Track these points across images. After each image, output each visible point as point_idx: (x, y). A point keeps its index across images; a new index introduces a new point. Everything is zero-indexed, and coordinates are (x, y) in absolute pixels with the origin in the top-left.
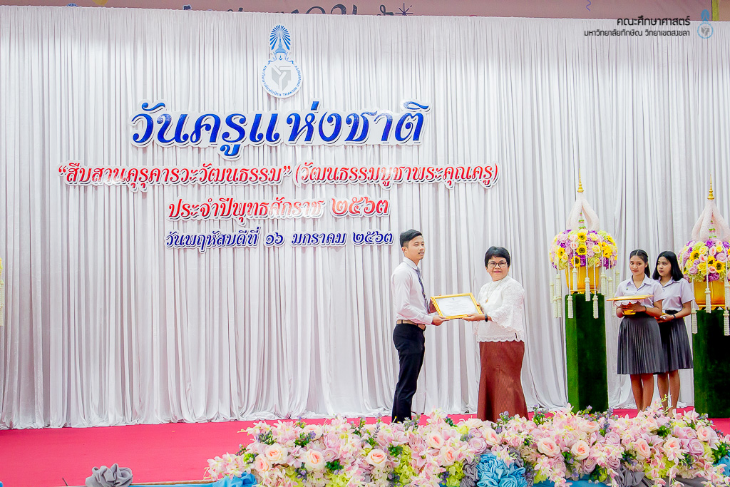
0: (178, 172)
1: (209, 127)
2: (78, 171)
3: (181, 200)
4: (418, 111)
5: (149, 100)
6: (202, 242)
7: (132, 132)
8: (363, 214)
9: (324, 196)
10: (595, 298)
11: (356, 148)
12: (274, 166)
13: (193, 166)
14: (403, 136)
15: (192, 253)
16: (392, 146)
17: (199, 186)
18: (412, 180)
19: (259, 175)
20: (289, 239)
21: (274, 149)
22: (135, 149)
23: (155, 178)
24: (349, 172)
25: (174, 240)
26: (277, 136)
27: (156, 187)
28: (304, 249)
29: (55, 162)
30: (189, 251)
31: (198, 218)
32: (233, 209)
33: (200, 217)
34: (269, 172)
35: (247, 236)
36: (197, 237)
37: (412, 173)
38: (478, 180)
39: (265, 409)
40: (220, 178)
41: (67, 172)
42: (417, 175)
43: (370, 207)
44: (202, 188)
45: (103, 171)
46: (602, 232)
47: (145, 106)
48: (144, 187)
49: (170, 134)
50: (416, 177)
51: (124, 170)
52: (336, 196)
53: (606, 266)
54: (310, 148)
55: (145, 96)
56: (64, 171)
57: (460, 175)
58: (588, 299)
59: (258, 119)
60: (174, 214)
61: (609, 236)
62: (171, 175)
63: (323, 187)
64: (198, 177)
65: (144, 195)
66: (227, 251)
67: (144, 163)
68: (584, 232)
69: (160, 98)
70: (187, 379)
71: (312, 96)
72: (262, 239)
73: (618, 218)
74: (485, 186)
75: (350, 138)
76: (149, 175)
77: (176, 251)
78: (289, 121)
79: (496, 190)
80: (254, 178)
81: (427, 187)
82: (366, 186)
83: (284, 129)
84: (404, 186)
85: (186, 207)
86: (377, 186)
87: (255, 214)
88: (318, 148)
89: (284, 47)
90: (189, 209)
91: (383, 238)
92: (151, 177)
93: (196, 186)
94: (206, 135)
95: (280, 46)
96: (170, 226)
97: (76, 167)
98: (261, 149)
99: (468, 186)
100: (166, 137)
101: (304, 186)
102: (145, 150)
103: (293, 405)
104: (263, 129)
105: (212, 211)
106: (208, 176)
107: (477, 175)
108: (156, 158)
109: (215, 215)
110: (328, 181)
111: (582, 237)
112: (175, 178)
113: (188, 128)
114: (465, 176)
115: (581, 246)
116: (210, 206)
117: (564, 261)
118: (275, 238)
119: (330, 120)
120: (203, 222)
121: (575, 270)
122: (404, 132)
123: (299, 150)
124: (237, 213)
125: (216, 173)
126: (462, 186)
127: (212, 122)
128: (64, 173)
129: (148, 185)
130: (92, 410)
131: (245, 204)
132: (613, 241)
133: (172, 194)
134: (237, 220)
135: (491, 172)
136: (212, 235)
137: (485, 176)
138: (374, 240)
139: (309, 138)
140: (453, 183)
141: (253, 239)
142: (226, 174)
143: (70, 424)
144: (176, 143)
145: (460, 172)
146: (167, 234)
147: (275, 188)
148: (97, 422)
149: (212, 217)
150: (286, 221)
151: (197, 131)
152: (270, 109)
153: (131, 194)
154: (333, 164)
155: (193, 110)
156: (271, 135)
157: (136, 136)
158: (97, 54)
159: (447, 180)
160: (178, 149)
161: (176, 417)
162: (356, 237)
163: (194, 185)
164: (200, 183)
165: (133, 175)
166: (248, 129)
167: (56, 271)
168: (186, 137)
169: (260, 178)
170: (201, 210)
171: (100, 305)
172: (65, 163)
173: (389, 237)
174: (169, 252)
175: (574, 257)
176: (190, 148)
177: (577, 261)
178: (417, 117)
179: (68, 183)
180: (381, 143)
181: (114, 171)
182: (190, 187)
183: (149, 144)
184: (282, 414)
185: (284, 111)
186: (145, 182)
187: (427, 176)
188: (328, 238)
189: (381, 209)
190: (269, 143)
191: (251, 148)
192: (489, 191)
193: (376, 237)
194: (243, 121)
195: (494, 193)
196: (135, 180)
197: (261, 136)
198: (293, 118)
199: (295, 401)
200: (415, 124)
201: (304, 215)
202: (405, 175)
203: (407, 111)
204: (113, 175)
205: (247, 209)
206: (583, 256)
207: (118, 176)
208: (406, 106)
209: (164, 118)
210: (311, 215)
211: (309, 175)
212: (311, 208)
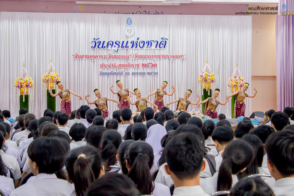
2: (78, 56)
3: (103, 63)
4: (165, 40)
5: (95, 37)
6: (108, 74)
7: (91, 46)
8: (150, 67)
9: (140, 62)
10: (209, 90)
11: (148, 50)
12: (127, 55)
13: (106, 54)
14: (161, 47)
15: (106, 77)
16: (158, 49)
19: (123, 57)
20: (131, 73)
21: (127, 50)
22: (92, 50)
23: (97, 57)
24: (147, 56)
25: (102, 73)
26: (128, 47)
27: (97, 60)
28: (135, 76)
29: (72, 54)
32: (116, 66)
33: (108, 68)
37: (163, 56)
38: (181, 58)
40: (113, 58)
41: (75, 56)
42: (164, 57)
43: (152, 65)
44: (109, 60)
45: (84, 55)
46: (211, 73)
47: (94, 39)
48: (94, 60)
49: (101, 46)
51: (89, 55)
52: (143, 62)
53: (212, 82)
54: (137, 50)
55: (94, 36)
57: (176, 57)
58: (207, 90)
59: (123, 42)
60: (102, 67)
61: (213, 74)
62: (101, 57)
63: (140, 60)
64: (108, 57)
65: (94, 62)
66: (115, 76)
67: (94, 54)
69: (98, 37)
71: (137, 36)
72: (124, 74)
73: (218, 69)
74: (182, 60)
75: (147, 47)
76: (95, 57)
77: (102, 76)
78: (131, 43)
79: (185, 61)
81: (167, 60)
82: (151, 60)
83: (130, 45)
84: (161, 60)
85: (104, 65)
86: (154, 60)
87: (122, 67)
88: (139, 50)
89: (130, 23)
91: (155, 73)
94: (110, 46)
95: (129, 23)
96: (100, 70)
98: (124, 50)
99: (178, 60)
100: (100, 47)
101: (135, 60)
102: (94, 50)
104: (124, 45)
105: (111, 66)
106: (110, 57)
108: (97, 52)
110: (141, 58)
111: (206, 74)
112: (102, 57)
113: (105, 45)
114: (177, 57)
115: (206, 77)
117: (201, 80)
118: (127, 73)
119: (142, 42)
121: (204, 83)
122: (161, 46)
123: (134, 50)
125: (112, 56)
126: (176, 60)
127: (111, 43)
132: (214, 75)
133: (101, 62)
134: (118, 68)
135: (184, 56)
136: (111, 72)
138: (153, 74)
139: (136, 47)
140: (174, 59)
141: (121, 73)
142: (115, 57)
145: (176, 56)
146: (100, 72)
147: (127, 60)
149: (111, 68)
150: (130, 69)
151: (108, 46)
152: (126, 40)
153: (91, 62)
154: (142, 54)
155: (107, 40)
156: (127, 46)
157: (92, 47)
158: (82, 25)
159: (172, 58)
160: (103, 50)
162: (148, 73)
165: (91, 56)
166: (121, 45)
167: (72, 81)
168: (105, 47)
170: (108, 66)
171: (83, 90)
172: (74, 54)
173: (157, 73)
174: (100, 76)
175: (204, 79)
176: (106, 50)
177: (204, 81)
179: (75, 59)
180: (155, 48)
182: (106, 60)
185: (130, 40)
187: (167, 57)
188: (141, 73)
189: (155, 66)
190: (126, 49)
191: (121, 50)
192: (183, 62)
194: (119, 43)
196: (92, 58)
197: (124, 47)
198: (132, 42)
200: (164, 43)
201: (135, 67)
202: (161, 57)
203: (162, 40)
204: (86, 57)
205: (120, 65)
206: (206, 79)
207: (87, 57)
208: (162, 39)
209: (99, 42)
210: (137, 68)
211: (136, 57)
212: (137, 66)
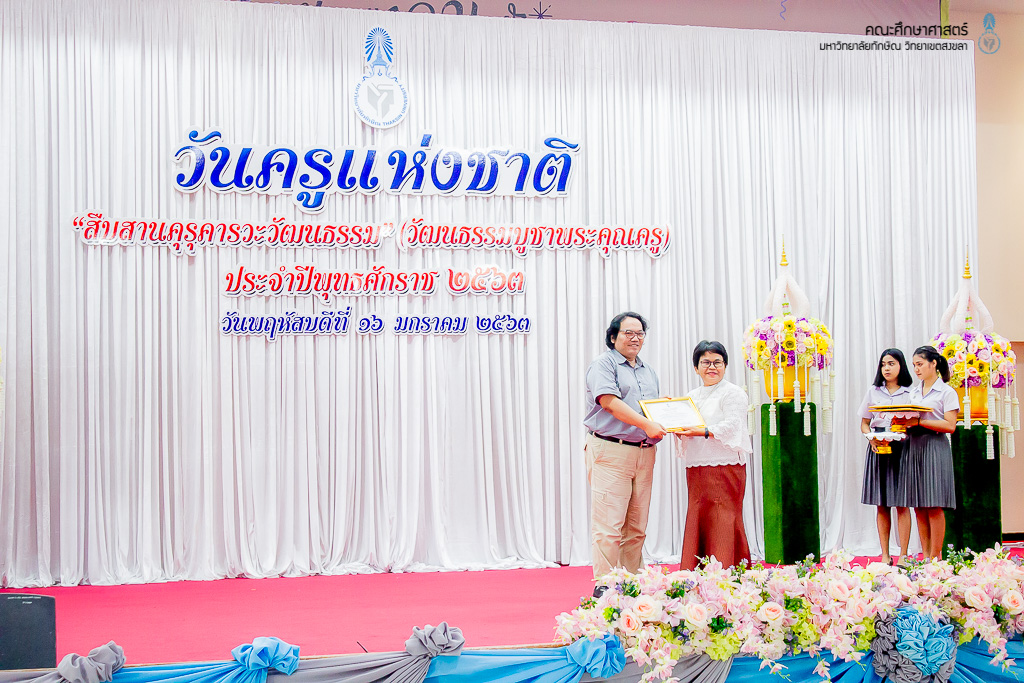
0: (238, 229)
1: (281, 167)
2: (101, 224)
3: (242, 268)
4: (564, 151)
5: (198, 127)
6: (272, 327)
7: (175, 172)
8: (491, 290)
9: (438, 265)
10: (807, 408)
11: (480, 200)
12: (370, 224)
13: (259, 220)
14: (543, 185)
15: (257, 341)
16: (529, 199)
17: (267, 248)
18: (556, 246)
19: (351, 235)
20: (390, 324)
21: (370, 200)
22: (179, 196)
23: (206, 236)
24: (471, 232)
25: (233, 324)
26: (375, 181)
27: (208, 250)
28: (410, 339)
29: (69, 212)
30: (253, 339)
31: (266, 294)
32: (314, 282)
33: (269, 292)
34: (364, 231)
35: (333, 320)
36: (265, 320)
37: (556, 236)
38: (644, 247)
39: (357, 560)
40: (296, 238)
41: (85, 226)
42: (563, 238)
43: (499, 282)
44: (272, 252)
45: (135, 225)
46: (814, 320)
47: (193, 135)
48: (191, 249)
49: (228, 175)
50: (561, 241)
51: (163, 224)
52: (453, 264)
53: (821, 367)
54: (419, 199)
55: (192, 122)
56: (81, 224)
57: (619, 239)
58: (797, 409)
59: (349, 157)
60: (233, 287)
62: (228, 233)
63: (437, 252)
64: (266, 236)
65: (191, 259)
66: (306, 339)
67: (192, 215)
68: (792, 319)
69: (213, 124)
70: (249, 519)
72: (354, 324)
73: (824, 300)
74: (653, 255)
75: (473, 186)
76: (198, 233)
77: (235, 338)
78: (392, 161)
79: (667, 261)
80: (343, 239)
81: (575, 255)
82: (494, 253)
83: (384, 172)
84: (545, 253)
85: (250, 277)
86: (508, 252)
87: (345, 289)
88: (429, 198)
90: (254, 281)
91: (517, 324)
92: (202, 234)
93: (264, 248)
94: (277, 177)
96: (228, 304)
97: (97, 220)
98: (353, 199)
99: (631, 254)
100: (222, 180)
101: (411, 252)
102: (192, 196)
103: (395, 553)
104: (355, 171)
105: (286, 284)
106: (279, 236)
107: (643, 240)
108: (208, 209)
109: (290, 290)
110: (443, 245)
111: (789, 326)
112: (234, 237)
113: (253, 168)
114: (626, 241)
115: (789, 339)
116: (283, 277)
117: (764, 358)
118: (372, 322)
119: (446, 162)
120: (272, 299)
121: (779, 371)
122: (546, 180)
123: (404, 200)
124: (320, 287)
125: (291, 230)
126: (622, 254)
127: (285, 160)
128: (80, 227)
129: (197, 246)
130: (119, 561)
131: (330, 275)
132: (828, 332)
133: (228, 259)
134: (320, 297)
135: (660, 236)
136: (285, 317)
137: (652, 241)
138: (504, 328)
139: (418, 184)
140: (610, 250)
141: (340, 323)
142: (305, 233)
143: (87, 581)
144: (236, 189)
145: (620, 234)
146: (224, 315)
147: (371, 253)
148: (127, 577)
149: (285, 291)
150: (386, 299)
151: (266, 173)
152: (364, 144)
153: (173, 259)
154: (450, 220)
155: (260, 141)
156: (367, 179)
157: (181, 178)
158: (127, 60)
159: (602, 246)
160: (239, 197)
161: (234, 570)
162: (480, 323)
163: (260, 248)
164: (269, 244)
165: (177, 231)
166: (335, 170)
167: (69, 365)
168: (250, 180)
169: (352, 239)
170: (270, 283)
171: (130, 414)
172: (82, 214)
173: (524, 323)
174: (227, 340)
175: (780, 353)
176: (255, 196)
177: (783, 360)
178: (562, 159)
179: (86, 241)
180: (515, 193)
181: (151, 226)
182: (255, 250)
183: (198, 188)
184: (380, 565)
185: (384, 147)
186: (193, 242)
187: (576, 241)
188: (443, 323)
189: (514, 285)
190: (364, 191)
191: (339, 197)
192: (658, 262)
193: (508, 322)
194: (328, 159)
195: (664, 264)
196: (179, 239)
197: (352, 181)
198: (397, 156)
199: (397, 548)
200: (560, 168)
201: (411, 291)
202: (546, 238)
203: (550, 151)
204: (149, 231)
205: (333, 281)
206: (792, 352)
207: (156, 233)
208: (548, 143)
209: (220, 153)
210: (421, 292)
211: (418, 236)
212: (421, 282)
